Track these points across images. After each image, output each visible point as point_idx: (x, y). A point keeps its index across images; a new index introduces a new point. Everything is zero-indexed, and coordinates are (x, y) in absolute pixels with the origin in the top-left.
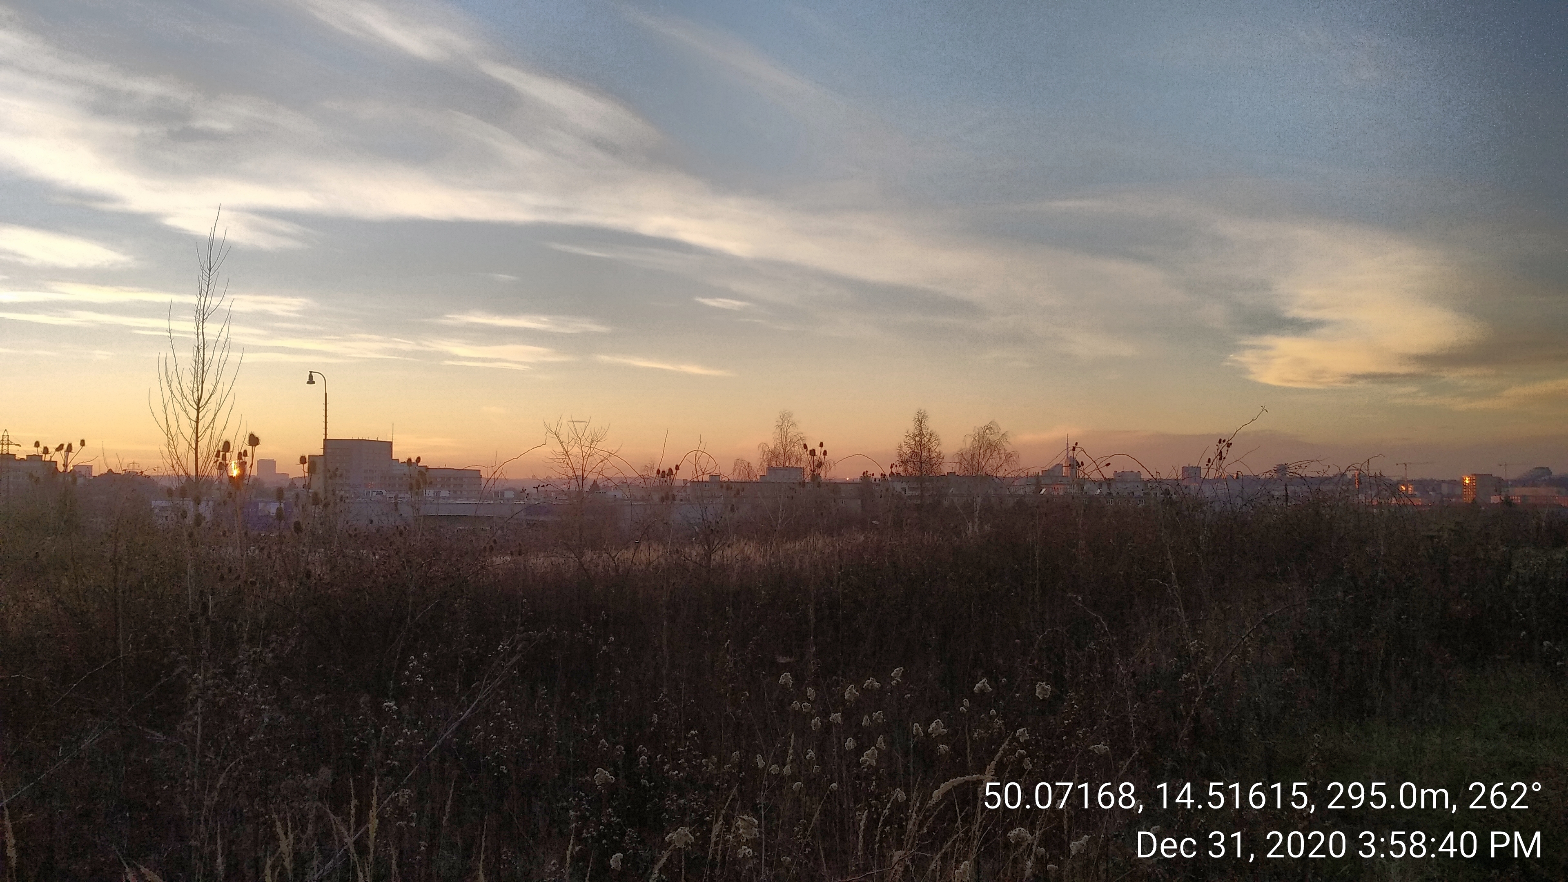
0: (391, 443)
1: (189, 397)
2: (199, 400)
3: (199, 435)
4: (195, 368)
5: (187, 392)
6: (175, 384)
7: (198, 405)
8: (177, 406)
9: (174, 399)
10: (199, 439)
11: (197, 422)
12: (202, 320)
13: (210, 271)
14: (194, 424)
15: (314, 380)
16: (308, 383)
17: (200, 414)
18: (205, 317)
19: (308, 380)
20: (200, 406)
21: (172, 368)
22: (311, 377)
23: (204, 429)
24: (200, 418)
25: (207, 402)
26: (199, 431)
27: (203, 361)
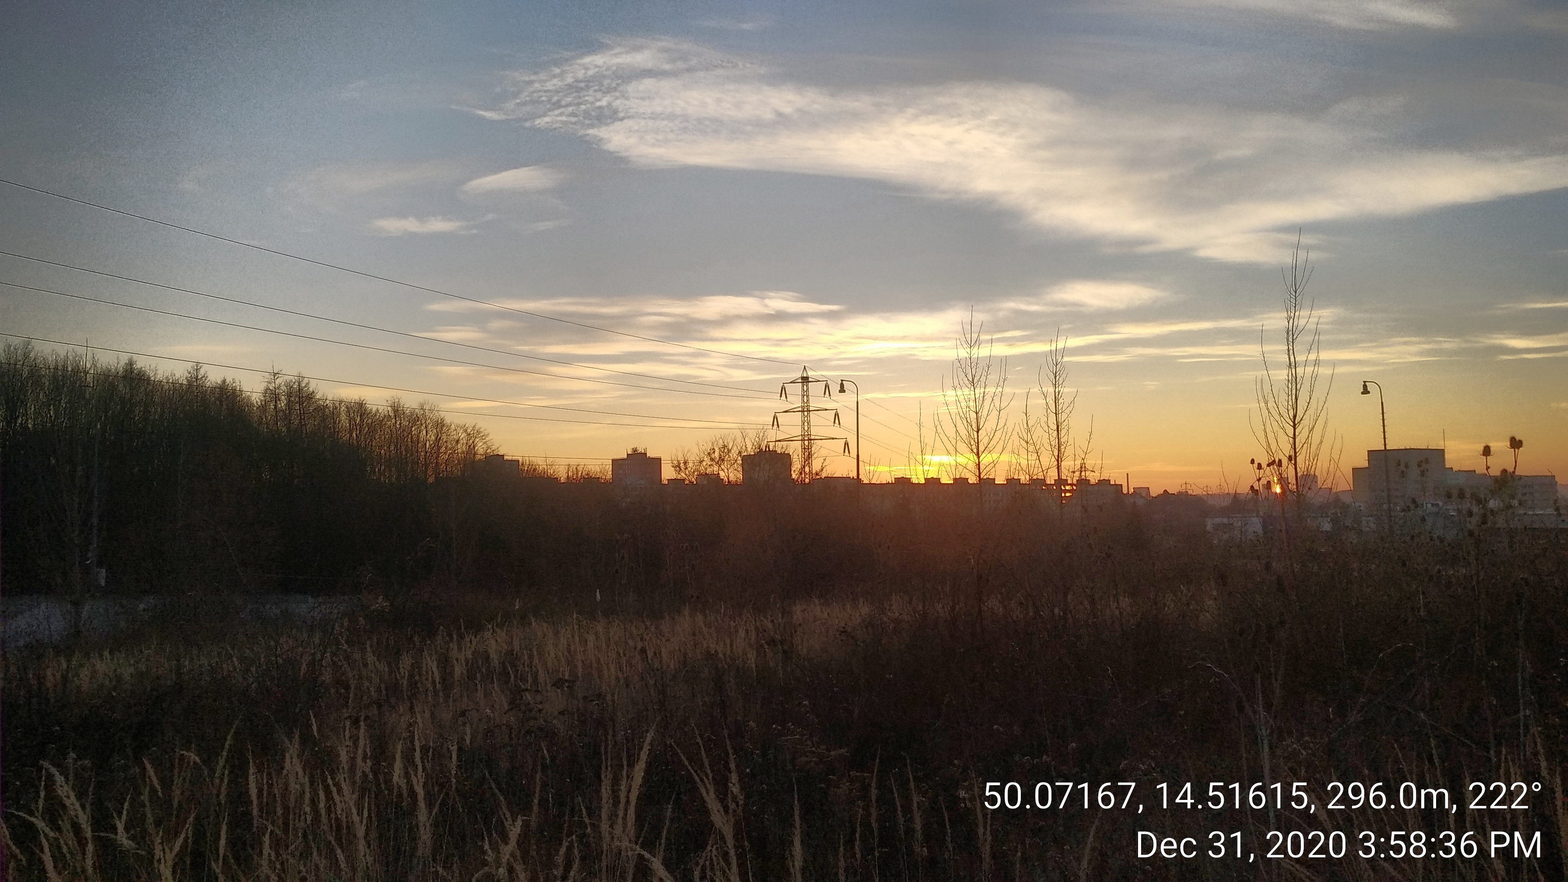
0: (1443, 450)
1: (1285, 415)
2: (1295, 417)
3: (1297, 450)
4: (1288, 388)
5: (1283, 411)
6: (1271, 404)
7: (1294, 422)
8: (1275, 424)
9: (1271, 418)
10: (1298, 454)
11: (1294, 438)
12: (1291, 340)
13: (1296, 293)
14: (1291, 440)
15: (1369, 390)
16: (1363, 393)
17: (1297, 430)
18: (1295, 337)
19: (1362, 390)
20: (1296, 422)
21: (1267, 388)
22: (1365, 386)
23: (1301, 445)
24: (1297, 434)
25: (1301, 420)
26: (1297, 447)
27: (1296, 380)
